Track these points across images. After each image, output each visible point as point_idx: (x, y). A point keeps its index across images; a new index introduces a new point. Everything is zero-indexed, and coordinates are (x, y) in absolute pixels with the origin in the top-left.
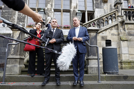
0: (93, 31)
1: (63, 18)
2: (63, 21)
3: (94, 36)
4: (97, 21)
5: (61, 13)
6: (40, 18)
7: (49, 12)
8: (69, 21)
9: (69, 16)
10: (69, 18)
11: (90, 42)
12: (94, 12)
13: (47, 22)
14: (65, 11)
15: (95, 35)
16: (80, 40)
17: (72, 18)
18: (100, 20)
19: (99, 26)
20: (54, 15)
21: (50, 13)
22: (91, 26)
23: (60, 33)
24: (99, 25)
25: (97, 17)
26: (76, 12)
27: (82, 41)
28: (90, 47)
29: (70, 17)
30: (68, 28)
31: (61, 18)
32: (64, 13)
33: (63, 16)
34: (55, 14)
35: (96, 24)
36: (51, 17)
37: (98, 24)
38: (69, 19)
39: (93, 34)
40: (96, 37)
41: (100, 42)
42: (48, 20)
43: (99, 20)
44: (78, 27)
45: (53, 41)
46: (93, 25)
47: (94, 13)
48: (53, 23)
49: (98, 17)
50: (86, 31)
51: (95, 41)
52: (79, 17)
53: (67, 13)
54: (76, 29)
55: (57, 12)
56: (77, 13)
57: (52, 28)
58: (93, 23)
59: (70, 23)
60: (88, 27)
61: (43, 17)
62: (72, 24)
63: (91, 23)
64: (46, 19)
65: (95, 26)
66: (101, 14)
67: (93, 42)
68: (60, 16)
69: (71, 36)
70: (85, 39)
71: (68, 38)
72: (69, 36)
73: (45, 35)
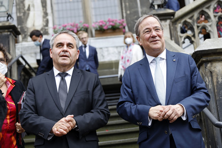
13: (26, 14)
23: (90, 89)
27: (184, 118)
30: (114, 30)
44: (158, 59)
48: (59, 51)
50: (192, 72)
54: (152, 68)
57: (56, 71)
58: (216, 6)
59: (122, 9)
60: (196, 24)
61: (8, 5)
62: (130, 13)
63: (208, 8)
64: (22, 5)
69: (137, 98)
70: (193, 107)
71: (128, 110)
72: (131, 100)
73: (31, 100)
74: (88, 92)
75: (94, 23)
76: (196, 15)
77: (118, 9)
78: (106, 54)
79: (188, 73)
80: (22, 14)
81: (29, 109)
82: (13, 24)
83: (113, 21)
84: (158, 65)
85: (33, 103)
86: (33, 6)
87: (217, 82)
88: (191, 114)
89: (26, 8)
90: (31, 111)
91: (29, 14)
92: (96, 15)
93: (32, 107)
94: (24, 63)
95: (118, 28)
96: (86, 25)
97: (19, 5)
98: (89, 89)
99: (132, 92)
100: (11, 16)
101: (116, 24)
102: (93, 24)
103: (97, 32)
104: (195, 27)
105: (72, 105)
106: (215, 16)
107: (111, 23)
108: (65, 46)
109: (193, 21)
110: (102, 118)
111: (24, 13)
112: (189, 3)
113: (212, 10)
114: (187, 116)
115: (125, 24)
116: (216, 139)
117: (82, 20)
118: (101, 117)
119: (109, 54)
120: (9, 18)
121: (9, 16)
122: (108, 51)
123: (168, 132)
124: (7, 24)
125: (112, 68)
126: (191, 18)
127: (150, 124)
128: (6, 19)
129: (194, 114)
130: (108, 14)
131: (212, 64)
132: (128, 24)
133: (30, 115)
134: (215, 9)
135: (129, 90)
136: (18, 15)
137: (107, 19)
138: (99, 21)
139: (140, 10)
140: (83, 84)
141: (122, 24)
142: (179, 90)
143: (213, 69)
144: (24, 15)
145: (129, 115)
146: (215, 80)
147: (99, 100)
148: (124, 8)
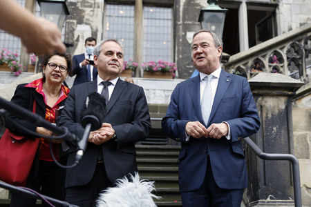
0: (274, 92)
1: (145, 30)
2: (144, 44)
3: (280, 113)
4: (288, 46)
5: (136, 10)
7: (83, 4)
8: (170, 45)
9: (170, 23)
10: (170, 30)
11: (259, 140)
12: (276, 6)
13: (74, 45)
14: (152, 1)
15: (283, 107)
16: (220, 133)
17: (181, 33)
18: (302, 43)
19: (298, 66)
20: (107, 19)
21: (88, 10)
22: (263, 66)
24: (296, 63)
25: (290, 29)
26: (198, 5)
27: (228, 138)
28: (260, 161)
29: (175, 27)
30: (164, 72)
31: (135, 32)
32: (146, 9)
33: (145, 22)
34: (108, 13)
35: (285, 57)
36: (94, 25)
37: (293, 60)
38: (170, 37)
39: (273, 104)
40: (286, 115)
41: (305, 137)
42: (78, 40)
43: (300, 41)
44: (210, 77)
45: (104, 133)
46: (271, 61)
47: (274, 14)
48: (108, 59)
49: (294, 28)
51: (283, 132)
52: (213, 28)
53: (162, 10)
55: (116, 7)
56: (202, 12)
57: (100, 80)
58: (272, 55)
59: (174, 53)
60: (249, 71)
62: (182, 58)
63: (264, 57)
64: (71, 34)
65: (282, 67)
66: (306, 17)
67: (275, 139)
68: (132, 20)
69: (182, 115)
70: (238, 127)
73: (71, 106)
74: (130, 102)
75: (143, 63)
76: (250, 62)
77: (170, 53)
78: (151, 96)
79: (239, 95)
81: (66, 115)
83: (163, 63)
84: (209, 82)
85: (72, 109)
86: (83, 37)
87: (267, 117)
88: (236, 134)
89: (75, 38)
90: (68, 117)
91: (77, 44)
92: (147, 56)
93: (70, 113)
95: (169, 72)
96: (136, 64)
97: (68, 34)
98: (132, 100)
99: (178, 107)
101: (166, 66)
103: (146, 73)
104: (248, 75)
106: (270, 66)
107: (162, 65)
108: (115, 55)
109: (247, 68)
110: (142, 131)
112: (244, 49)
113: (267, 59)
114: (231, 135)
115: (175, 67)
116: (258, 176)
117: (132, 58)
119: (155, 97)
122: (154, 93)
123: (207, 152)
125: (157, 112)
126: (245, 65)
127: (187, 140)
129: (239, 136)
130: (159, 56)
131: (263, 98)
132: (178, 69)
133: (66, 121)
137: (157, 61)
138: (149, 61)
140: (125, 94)
141: (173, 68)
143: (263, 103)
146: (264, 115)
148: (176, 52)
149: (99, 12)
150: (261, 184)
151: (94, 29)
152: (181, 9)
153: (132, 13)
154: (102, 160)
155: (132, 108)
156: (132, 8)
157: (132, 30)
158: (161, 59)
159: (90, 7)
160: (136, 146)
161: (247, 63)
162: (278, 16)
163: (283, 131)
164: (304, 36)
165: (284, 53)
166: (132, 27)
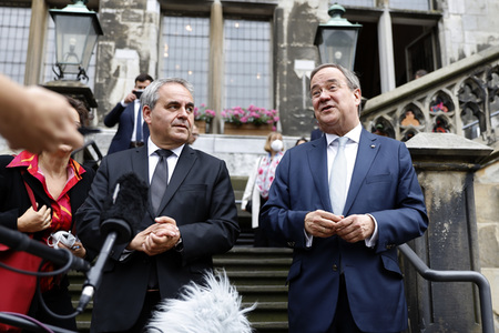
0: (444, 165)
1: (226, 57)
2: (225, 80)
3: (454, 200)
4: (460, 83)
5: (211, 25)
6: (60, 125)
7: (126, 16)
8: (268, 80)
9: (267, 46)
10: (268, 58)
11: (421, 244)
12: (438, 18)
13: (111, 81)
14: (239, 10)
15: (459, 189)
17: (285, 62)
18: (484, 78)
19: (478, 115)
20: (164, 40)
21: (133, 26)
22: (422, 115)
24: (474, 110)
25: (462, 56)
26: (313, 16)
28: (423, 283)
29: (276, 51)
30: (258, 125)
31: (211, 61)
32: (228, 23)
33: (227, 44)
34: (166, 30)
35: (456, 101)
36: (143, 49)
37: (470, 105)
38: (268, 69)
39: (441, 185)
40: (465, 203)
41: (491, 232)
42: (117, 74)
43: (479, 75)
44: (343, 139)
47: (435, 30)
48: (172, 115)
49: (468, 53)
52: (339, 55)
53: (254, 25)
54: (331, 154)
55: (180, 20)
56: (320, 29)
58: (434, 99)
59: (275, 93)
60: (398, 125)
61: (83, 55)
62: (288, 101)
63: (422, 100)
64: (106, 65)
65: (451, 117)
66: (486, 35)
67: (447, 243)
68: (206, 42)
69: (296, 202)
70: (392, 229)
71: (273, 220)
72: (283, 205)
73: (101, 191)
74: (204, 187)
75: (225, 110)
76: (400, 110)
77: (268, 93)
78: (238, 164)
80: (104, 80)
81: (93, 207)
82: (86, 86)
83: (257, 111)
85: (103, 197)
86: (126, 70)
87: (433, 207)
89: (113, 71)
90: (97, 210)
91: (115, 81)
92: (229, 98)
94: (96, 157)
95: (266, 124)
96: (212, 112)
97: (101, 64)
98: (207, 183)
99: (288, 190)
100: (84, 74)
101: (262, 115)
102: (223, 112)
103: (228, 126)
104: (397, 130)
105: (173, 205)
106: (432, 116)
107: (254, 114)
108: (184, 108)
109: (395, 119)
110: (226, 237)
111: (108, 79)
112: (388, 90)
113: (427, 104)
114: (376, 241)
115: (277, 117)
116: (421, 306)
117: (205, 102)
118: (225, 234)
119: (244, 165)
120: (82, 76)
121: (82, 72)
122: (242, 159)
123: (339, 268)
124: (76, 85)
126: (391, 114)
127: (309, 244)
128: (76, 76)
130: (250, 99)
131: (425, 175)
132: (281, 119)
134: (432, 104)
135: (284, 187)
136: (97, 81)
137: (247, 107)
138: (233, 107)
139: (305, 97)
140: (197, 172)
141: (272, 118)
142: (370, 198)
143: (426, 183)
144: (107, 83)
145: (274, 228)
146: (428, 203)
147: (222, 205)
148: (278, 92)
149: (153, 28)
150: (426, 320)
151: (144, 55)
152: (285, 24)
153: (206, 31)
154: (157, 286)
155: (208, 197)
156: (206, 22)
157: (206, 57)
158: (253, 104)
159: (138, 20)
160: (215, 260)
161: (394, 112)
162: (441, 34)
163: (460, 230)
164: (487, 67)
165: (454, 95)
166: (206, 53)
